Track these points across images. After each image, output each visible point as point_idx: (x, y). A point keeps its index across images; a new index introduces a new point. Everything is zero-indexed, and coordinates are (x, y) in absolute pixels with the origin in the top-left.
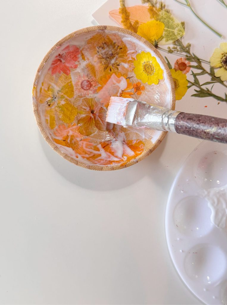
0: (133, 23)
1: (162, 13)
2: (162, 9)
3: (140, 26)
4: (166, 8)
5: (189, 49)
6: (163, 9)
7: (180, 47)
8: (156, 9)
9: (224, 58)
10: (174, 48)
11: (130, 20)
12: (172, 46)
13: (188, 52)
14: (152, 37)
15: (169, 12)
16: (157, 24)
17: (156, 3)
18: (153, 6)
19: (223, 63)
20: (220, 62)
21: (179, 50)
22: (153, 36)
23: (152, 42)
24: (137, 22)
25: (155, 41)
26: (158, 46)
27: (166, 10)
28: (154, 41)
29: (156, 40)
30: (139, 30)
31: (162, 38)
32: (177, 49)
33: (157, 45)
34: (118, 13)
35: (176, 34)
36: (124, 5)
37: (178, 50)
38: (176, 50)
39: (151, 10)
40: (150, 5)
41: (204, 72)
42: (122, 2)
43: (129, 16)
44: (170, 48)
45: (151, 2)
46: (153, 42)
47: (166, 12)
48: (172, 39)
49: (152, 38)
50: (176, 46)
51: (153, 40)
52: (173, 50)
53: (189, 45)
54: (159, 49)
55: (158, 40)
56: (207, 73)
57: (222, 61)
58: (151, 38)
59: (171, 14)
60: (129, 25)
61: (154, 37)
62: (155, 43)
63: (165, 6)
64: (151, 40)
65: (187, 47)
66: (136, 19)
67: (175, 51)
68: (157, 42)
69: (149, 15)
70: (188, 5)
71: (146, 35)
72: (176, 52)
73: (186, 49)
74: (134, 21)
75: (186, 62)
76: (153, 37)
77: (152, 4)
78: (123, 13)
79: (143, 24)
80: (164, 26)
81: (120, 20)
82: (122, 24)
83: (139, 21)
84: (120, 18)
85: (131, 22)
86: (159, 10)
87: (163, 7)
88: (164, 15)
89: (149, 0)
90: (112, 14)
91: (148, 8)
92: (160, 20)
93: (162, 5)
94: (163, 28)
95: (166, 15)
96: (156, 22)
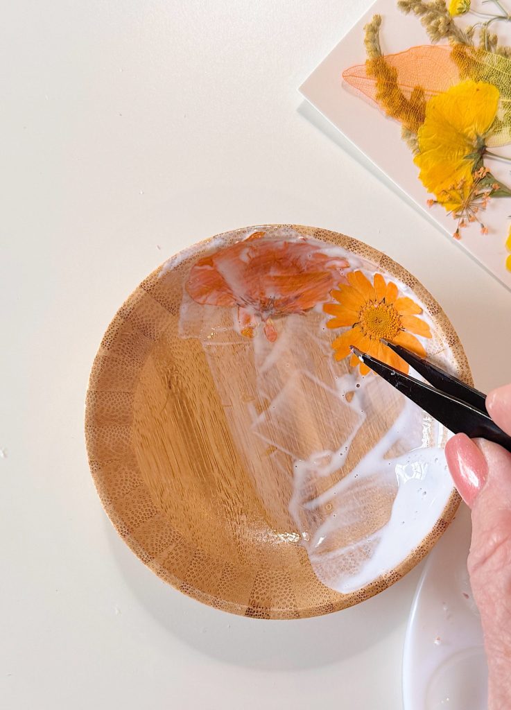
0: (408, 96)
2: (489, 49)
3: (430, 101)
4: (499, 44)
6: (493, 49)
8: (473, 51)
11: (399, 86)
14: (467, 126)
16: (478, 90)
17: (470, 33)
18: (464, 44)
22: (470, 125)
23: (468, 142)
24: (419, 92)
25: (478, 137)
26: (487, 149)
27: (500, 49)
28: (475, 137)
29: (481, 134)
30: (429, 112)
31: (496, 125)
33: (485, 147)
34: (364, 74)
36: (377, 51)
39: (459, 55)
40: (455, 43)
42: (370, 44)
43: (394, 79)
45: (455, 34)
46: (471, 140)
47: (502, 54)
49: (468, 131)
51: (471, 134)
54: (489, 158)
55: (485, 134)
58: (465, 130)
60: (398, 102)
61: (473, 126)
62: (478, 143)
63: (495, 38)
64: (465, 136)
66: (416, 84)
68: (484, 139)
69: (454, 69)
71: (450, 122)
74: (412, 89)
76: (470, 128)
77: (460, 40)
78: (377, 73)
79: (438, 94)
80: (498, 93)
81: (374, 91)
82: (380, 102)
83: (426, 87)
84: (372, 86)
85: (404, 94)
86: (481, 53)
87: (490, 43)
88: (496, 64)
89: (450, 29)
90: (350, 77)
91: (451, 49)
92: (487, 78)
93: (488, 37)
94: (497, 98)
95: (502, 65)
96: (476, 86)
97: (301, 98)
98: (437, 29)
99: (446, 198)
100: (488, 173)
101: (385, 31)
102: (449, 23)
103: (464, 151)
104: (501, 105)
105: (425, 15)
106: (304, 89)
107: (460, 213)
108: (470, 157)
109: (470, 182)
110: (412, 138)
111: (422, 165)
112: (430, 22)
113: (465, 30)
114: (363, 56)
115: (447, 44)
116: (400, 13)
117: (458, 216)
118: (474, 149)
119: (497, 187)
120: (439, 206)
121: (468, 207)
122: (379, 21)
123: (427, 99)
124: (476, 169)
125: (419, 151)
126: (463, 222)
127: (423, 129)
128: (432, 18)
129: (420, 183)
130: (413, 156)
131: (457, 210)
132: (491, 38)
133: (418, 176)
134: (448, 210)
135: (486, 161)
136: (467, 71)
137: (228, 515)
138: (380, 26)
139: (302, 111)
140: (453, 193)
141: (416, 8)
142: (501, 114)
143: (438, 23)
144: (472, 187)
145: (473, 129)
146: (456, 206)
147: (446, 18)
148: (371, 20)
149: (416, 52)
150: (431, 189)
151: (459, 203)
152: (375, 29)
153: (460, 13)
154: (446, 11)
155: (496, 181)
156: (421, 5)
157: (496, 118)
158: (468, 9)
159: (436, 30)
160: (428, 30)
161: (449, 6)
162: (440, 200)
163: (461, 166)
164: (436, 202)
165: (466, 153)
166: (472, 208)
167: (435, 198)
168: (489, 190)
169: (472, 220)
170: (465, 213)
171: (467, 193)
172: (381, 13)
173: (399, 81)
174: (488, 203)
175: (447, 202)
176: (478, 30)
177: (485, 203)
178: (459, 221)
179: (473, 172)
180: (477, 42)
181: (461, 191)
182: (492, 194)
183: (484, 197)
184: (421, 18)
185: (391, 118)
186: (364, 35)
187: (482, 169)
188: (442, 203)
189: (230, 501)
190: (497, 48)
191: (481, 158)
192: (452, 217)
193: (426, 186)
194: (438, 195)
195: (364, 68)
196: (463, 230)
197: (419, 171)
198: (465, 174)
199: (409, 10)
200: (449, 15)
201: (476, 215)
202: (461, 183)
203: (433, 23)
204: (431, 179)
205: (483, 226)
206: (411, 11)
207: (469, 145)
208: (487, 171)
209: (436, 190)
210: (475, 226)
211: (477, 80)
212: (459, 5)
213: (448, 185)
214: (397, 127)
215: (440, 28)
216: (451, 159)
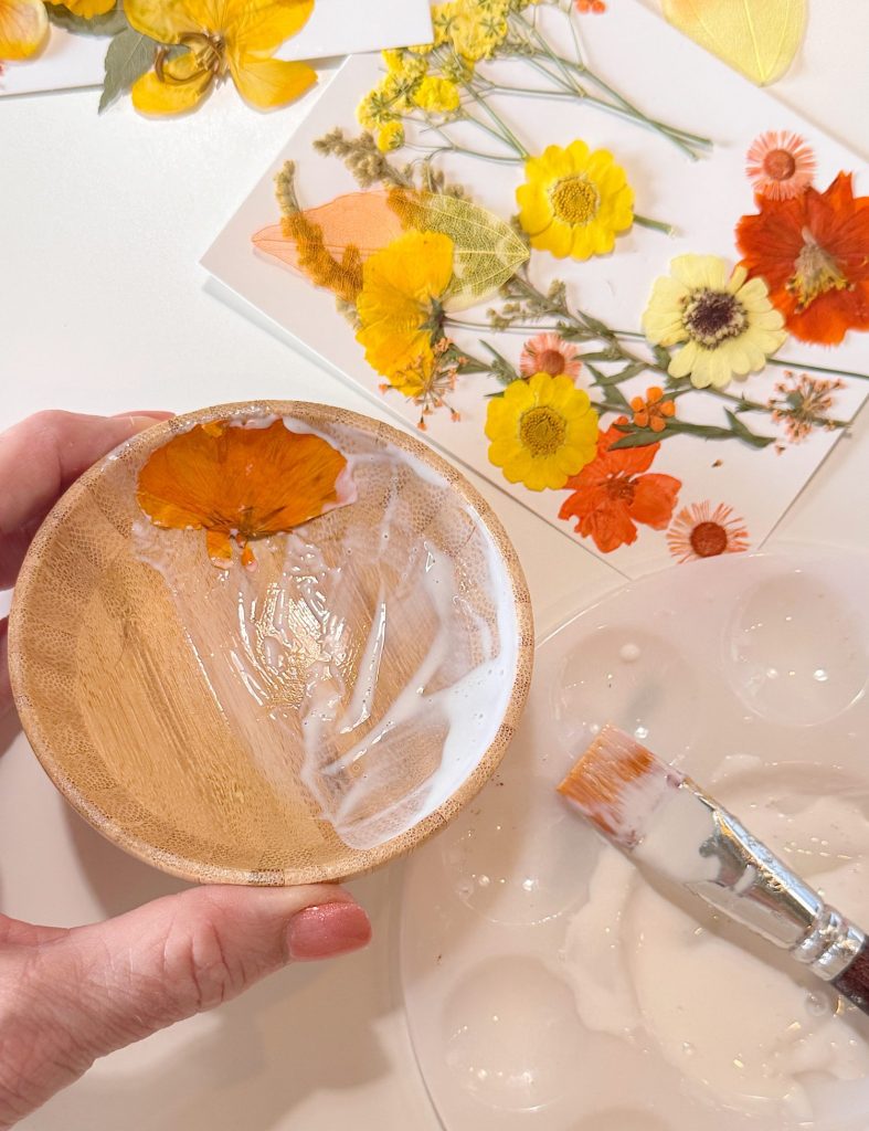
0: (339, 259)
1: (439, 203)
2: (435, 190)
3: (367, 261)
4: (447, 181)
5: (562, 300)
6: (439, 189)
7: (529, 300)
8: (415, 194)
9: (691, 307)
10: (511, 310)
11: (326, 248)
12: (499, 305)
13: (561, 310)
14: (418, 289)
15: (462, 194)
16: (425, 242)
17: (409, 172)
18: (402, 186)
19: (690, 326)
20: (679, 324)
21: (528, 311)
22: (422, 287)
24: (353, 253)
25: (433, 301)
26: (447, 315)
27: (449, 189)
28: (429, 301)
29: (436, 297)
30: (368, 276)
31: (453, 284)
32: (518, 310)
33: (443, 312)
34: (280, 236)
35: (504, 260)
36: (293, 205)
37: (524, 312)
38: (516, 314)
39: (398, 201)
40: (391, 186)
41: (635, 367)
42: (283, 199)
43: (319, 238)
44: (494, 313)
45: (389, 175)
46: (424, 305)
47: (451, 196)
48: (489, 283)
49: (420, 294)
50: (513, 303)
51: (424, 298)
52: (509, 317)
53: (560, 288)
54: (450, 326)
55: (441, 296)
56: (647, 366)
57: (685, 320)
58: (416, 295)
59: (469, 200)
60: (327, 267)
61: (425, 289)
62: (434, 309)
63: (441, 176)
64: (415, 301)
65: (553, 296)
66: (347, 242)
67: (514, 319)
68: (441, 304)
69: (393, 219)
70: (524, 159)
71: (396, 285)
72: (519, 322)
73: (554, 304)
74: (343, 250)
75: (565, 347)
76: (421, 291)
77: (396, 181)
78: (296, 233)
79: (377, 253)
80: (451, 243)
81: (296, 257)
82: (305, 268)
83: (360, 245)
84: (292, 250)
85: (334, 256)
86: (425, 196)
87: (435, 182)
88: (446, 206)
89: (382, 169)
90: (261, 241)
91: (387, 195)
92: (435, 227)
93: (431, 176)
94: (450, 250)
95: (453, 208)
96: (423, 237)
97: (206, 274)
98: (366, 171)
99: (402, 381)
100: (451, 344)
101: (301, 181)
102: (381, 163)
103: (418, 319)
104: (457, 258)
105: (350, 155)
106: (206, 262)
107: (421, 398)
108: (425, 326)
109: (430, 357)
110: (351, 310)
111: (367, 342)
112: (355, 164)
113: (401, 169)
114: (277, 214)
115: (381, 188)
116: (317, 156)
117: (420, 402)
118: (429, 316)
119: (465, 361)
120: (394, 391)
121: (431, 389)
122: (291, 168)
123: (364, 260)
124: (435, 341)
125: (362, 326)
126: (427, 408)
127: (362, 299)
128: (358, 158)
129: (368, 365)
130: (354, 333)
131: (417, 395)
132: (435, 175)
133: (364, 356)
134: (407, 395)
135: (447, 331)
136: (410, 220)
137: (218, 793)
138: (295, 176)
139: (209, 289)
140: (411, 374)
141: (337, 148)
142: (459, 269)
143: (366, 164)
144: (432, 364)
145: (425, 293)
146: (416, 389)
147: (376, 156)
148: (282, 168)
149: (342, 204)
150: (383, 372)
151: (418, 385)
152: (287, 179)
153: (393, 148)
154: (375, 148)
155: (462, 354)
156: (342, 143)
157: (453, 275)
158: (402, 141)
159: (364, 172)
160: (355, 174)
161: (378, 142)
162: (395, 383)
163: (417, 339)
164: (390, 387)
165: (421, 322)
166: (437, 389)
167: (389, 383)
168: (455, 366)
169: (438, 404)
170: (428, 396)
171: (428, 372)
172: (293, 158)
173: (326, 240)
174: (456, 383)
175: (404, 386)
176: (417, 168)
177: (453, 382)
178: (421, 407)
179: (432, 346)
180: (418, 181)
181: (419, 371)
182: (460, 370)
183: (450, 374)
184: (344, 159)
185: (321, 288)
186: (274, 188)
187: (443, 340)
188: (398, 387)
189: (218, 776)
190: (445, 187)
191: (441, 326)
192: (412, 403)
193: (375, 368)
194: (392, 377)
195: (280, 229)
196: (427, 419)
197: (363, 350)
198: (423, 348)
199: (327, 151)
200: (380, 152)
201: (444, 398)
202: (419, 361)
203: (360, 165)
204: (380, 359)
205: (453, 411)
206: (332, 153)
207: (423, 312)
208: (449, 342)
209: (389, 372)
210: (444, 412)
211: (423, 231)
212: (391, 139)
213: (402, 365)
214: (330, 298)
215: (370, 169)
216: (403, 332)
